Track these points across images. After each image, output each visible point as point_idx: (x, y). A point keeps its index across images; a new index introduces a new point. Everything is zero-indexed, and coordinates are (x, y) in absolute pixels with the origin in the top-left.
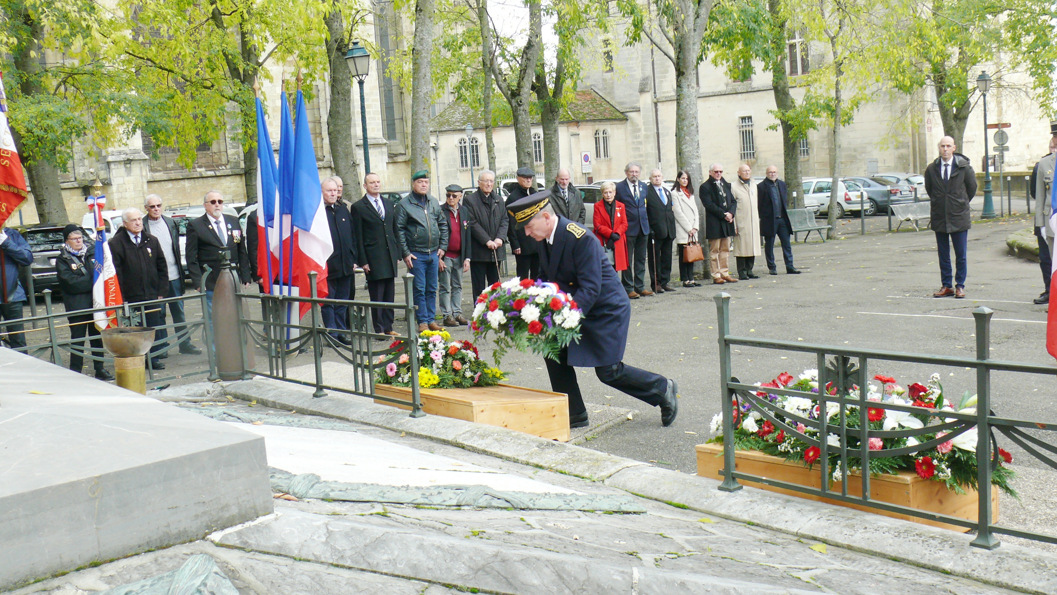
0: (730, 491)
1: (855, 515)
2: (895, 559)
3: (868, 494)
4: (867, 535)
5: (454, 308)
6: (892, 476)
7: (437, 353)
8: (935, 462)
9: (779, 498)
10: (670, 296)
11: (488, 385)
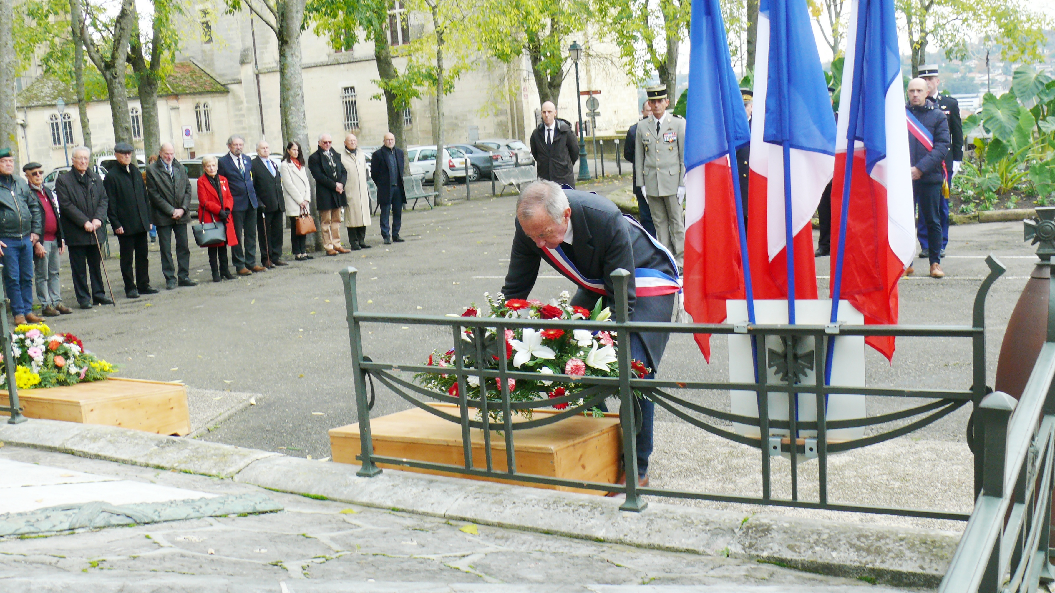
0: (370, 476)
2: (548, 533)
3: (514, 467)
4: (517, 510)
5: (53, 297)
7: (35, 349)
9: (422, 479)
11: (96, 379)
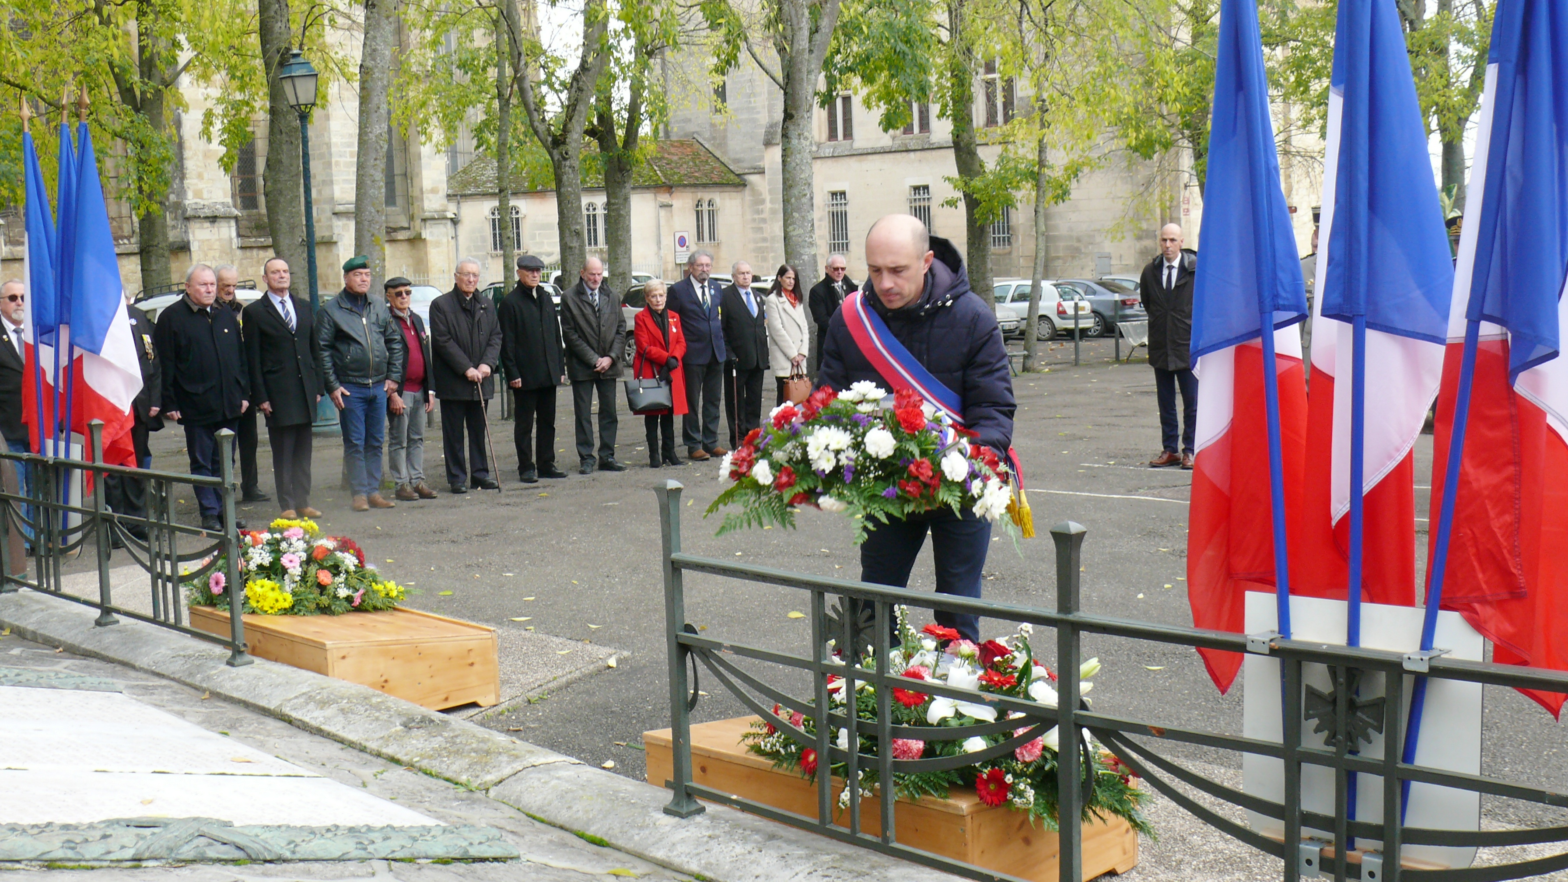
0: (682, 816)
3: (891, 833)
5: (413, 472)
6: (937, 801)
7: (291, 557)
8: (1009, 779)
11: (376, 609)
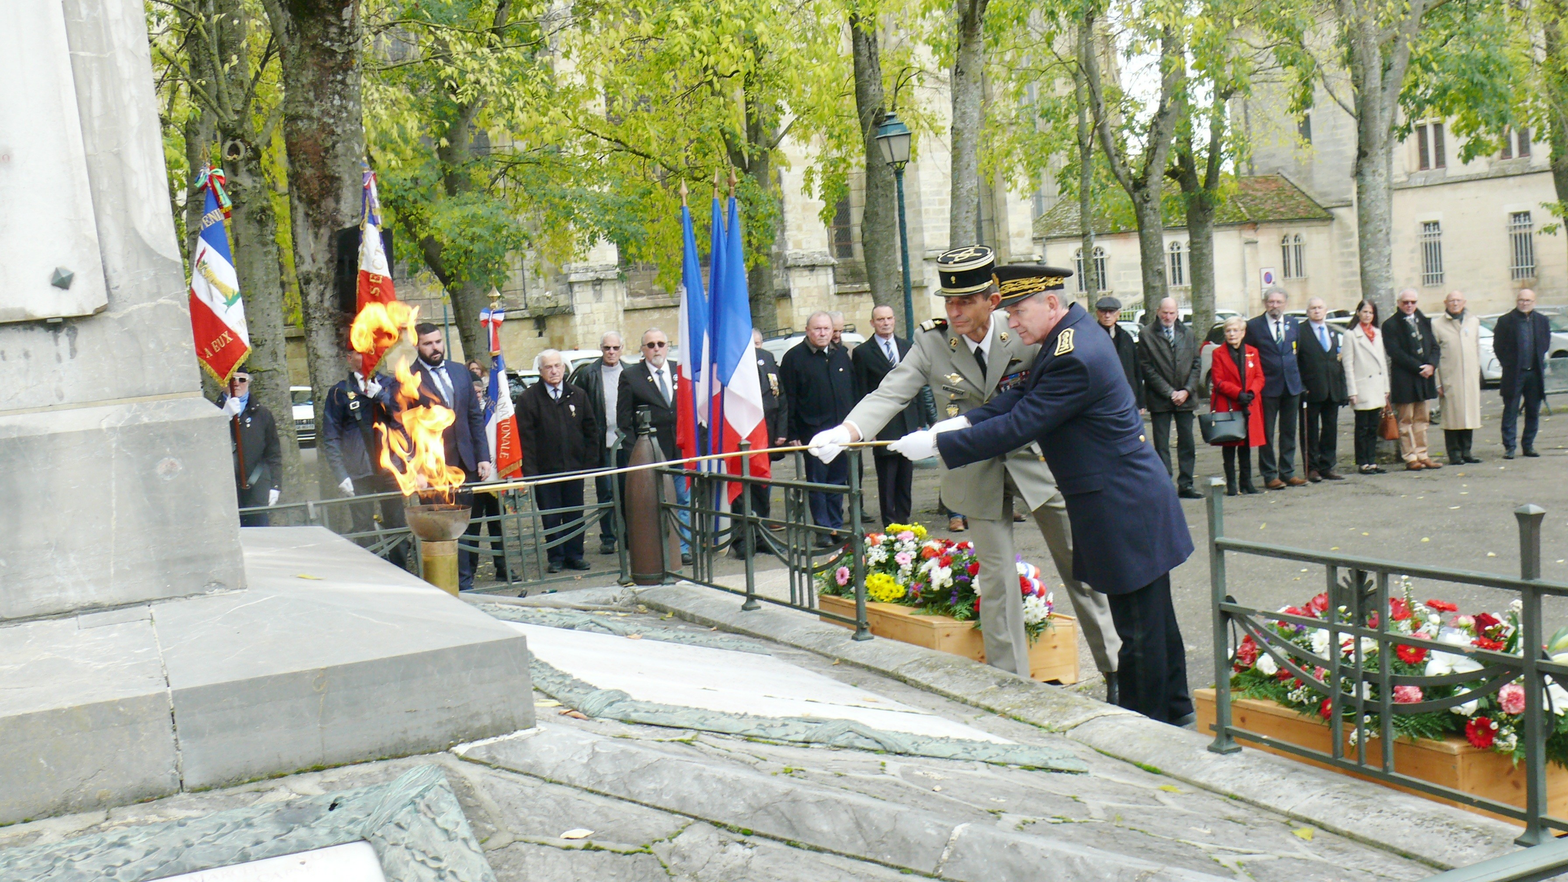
0: (1222, 753)
1: (1377, 794)
2: (1406, 855)
3: (1390, 764)
4: (1378, 821)
6: (1434, 743)
7: (904, 555)
8: (1494, 726)
9: (1283, 766)
10: (1332, 487)
